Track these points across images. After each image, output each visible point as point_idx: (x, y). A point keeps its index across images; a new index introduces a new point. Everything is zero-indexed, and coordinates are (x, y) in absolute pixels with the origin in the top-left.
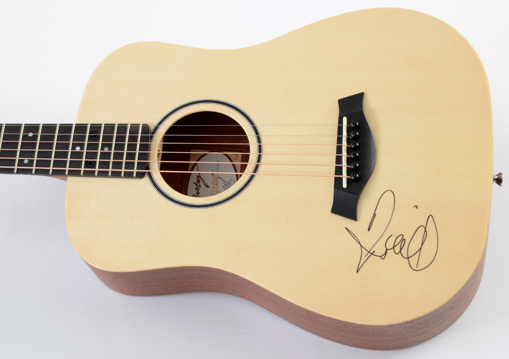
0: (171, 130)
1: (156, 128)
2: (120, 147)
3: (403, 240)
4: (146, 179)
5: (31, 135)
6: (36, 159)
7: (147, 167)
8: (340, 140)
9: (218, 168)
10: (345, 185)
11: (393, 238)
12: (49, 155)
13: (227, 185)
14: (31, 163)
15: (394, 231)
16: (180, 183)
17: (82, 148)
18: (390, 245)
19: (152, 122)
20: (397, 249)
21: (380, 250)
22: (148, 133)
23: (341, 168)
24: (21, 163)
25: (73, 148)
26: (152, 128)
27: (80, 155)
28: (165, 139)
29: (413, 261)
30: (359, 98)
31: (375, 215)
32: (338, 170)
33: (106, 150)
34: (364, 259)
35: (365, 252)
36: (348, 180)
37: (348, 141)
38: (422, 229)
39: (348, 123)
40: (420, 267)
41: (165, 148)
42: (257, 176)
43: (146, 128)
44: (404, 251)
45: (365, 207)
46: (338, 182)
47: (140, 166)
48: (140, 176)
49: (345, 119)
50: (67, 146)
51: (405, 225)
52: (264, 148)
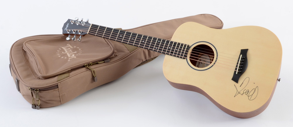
0: (194, 48)
1: (191, 46)
2: (180, 50)
3: (249, 91)
4: (185, 60)
5: (159, 41)
6: (159, 48)
7: (186, 56)
8: (238, 61)
10: (237, 73)
11: (246, 90)
12: (162, 48)
14: (157, 49)
15: (247, 88)
16: (194, 63)
17: (171, 48)
18: (245, 92)
19: (190, 45)
21: (242, 93)
24: (155, 48)
25: (169, 47)
27: (170, 49)
28: (193, 50)
29: (250, 97)
30: (247, 50)
31: (243, 83)
32: (236, 69)
33: (177, 50)
34: (237, 94)
35: (238, 92)
37: (241, 61)
38: (254, 90)
39: (242, 57)
40: (251, 99)
41: (192, 52)
42: (214, 65)
43: (188, 46)
44: (248, 94)
45: (241, 80)
46: (235, 72)
47: (185, 56)
48: (184, 58)
49: (241, 55)
50: (167, 46)
51: (250, 87)
52: (218, 59)
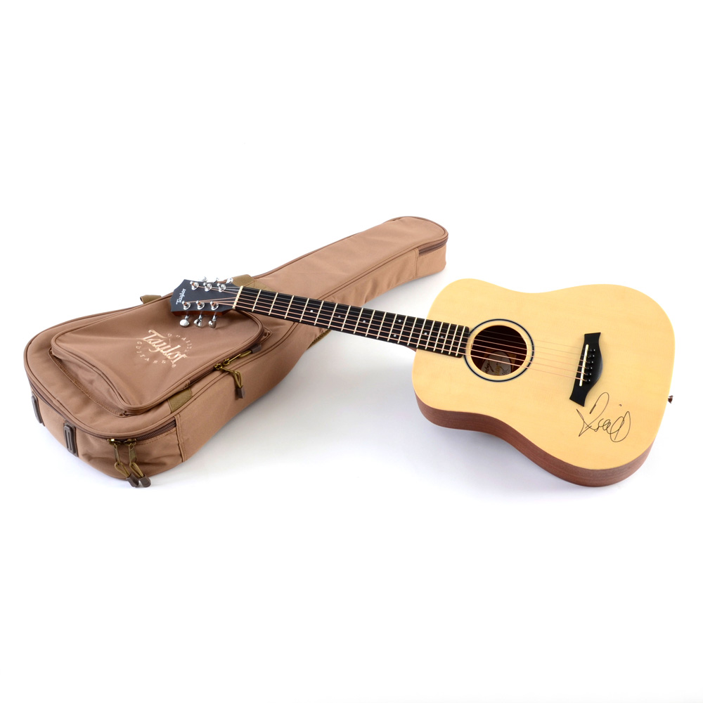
0: (481, 333)
1: (473, 330)
2: (450, 337)
3: (609, 423)
4: (462, 359)
5: (400, 321)
6: (401, 335)
7: (464, 352)
8: (582, 358)
9: (501, 359)
10: (581, 384)
11: (604, 421)
12: (409, 334)
13: (505, 373)
14: (397, 337)
15: (605, 417)
16: (479, 363)
17: (428, 334)
18: (601, 424)
19: (471, 327)
20: (605, 427)
21: (595, 426)
22: (468, 332)
23: (580, 374)
24: (392, 336)
25: (423, 333)
26: (470, 330)
27: (426, 338)
28: (477, 337)
29: (613, 436)
30: (598, 334)
31: (595, 405)
34: (584, 430)
35: (585, 426)
36: (583, 382)
37: (587, 359)
38: (622, 419)
39: (589, 348)
40: (617, 440)
41: (475, 342)
42: (529, 369)
43: (467, 329)
44: (609, 429)
45: (591, 399)
46: (577, 382)
47: (461, 350)
48: (459, 356)
49: (587, 346)
50: (419, 331)
51: (612, 414)
52: (535, 354)
